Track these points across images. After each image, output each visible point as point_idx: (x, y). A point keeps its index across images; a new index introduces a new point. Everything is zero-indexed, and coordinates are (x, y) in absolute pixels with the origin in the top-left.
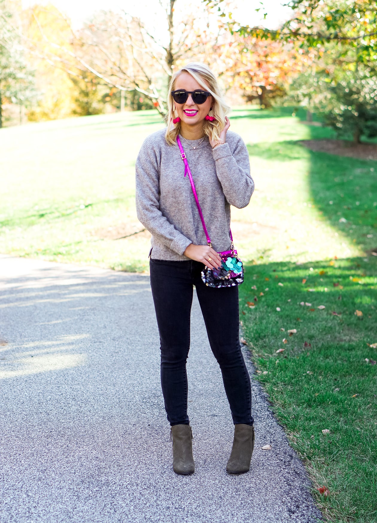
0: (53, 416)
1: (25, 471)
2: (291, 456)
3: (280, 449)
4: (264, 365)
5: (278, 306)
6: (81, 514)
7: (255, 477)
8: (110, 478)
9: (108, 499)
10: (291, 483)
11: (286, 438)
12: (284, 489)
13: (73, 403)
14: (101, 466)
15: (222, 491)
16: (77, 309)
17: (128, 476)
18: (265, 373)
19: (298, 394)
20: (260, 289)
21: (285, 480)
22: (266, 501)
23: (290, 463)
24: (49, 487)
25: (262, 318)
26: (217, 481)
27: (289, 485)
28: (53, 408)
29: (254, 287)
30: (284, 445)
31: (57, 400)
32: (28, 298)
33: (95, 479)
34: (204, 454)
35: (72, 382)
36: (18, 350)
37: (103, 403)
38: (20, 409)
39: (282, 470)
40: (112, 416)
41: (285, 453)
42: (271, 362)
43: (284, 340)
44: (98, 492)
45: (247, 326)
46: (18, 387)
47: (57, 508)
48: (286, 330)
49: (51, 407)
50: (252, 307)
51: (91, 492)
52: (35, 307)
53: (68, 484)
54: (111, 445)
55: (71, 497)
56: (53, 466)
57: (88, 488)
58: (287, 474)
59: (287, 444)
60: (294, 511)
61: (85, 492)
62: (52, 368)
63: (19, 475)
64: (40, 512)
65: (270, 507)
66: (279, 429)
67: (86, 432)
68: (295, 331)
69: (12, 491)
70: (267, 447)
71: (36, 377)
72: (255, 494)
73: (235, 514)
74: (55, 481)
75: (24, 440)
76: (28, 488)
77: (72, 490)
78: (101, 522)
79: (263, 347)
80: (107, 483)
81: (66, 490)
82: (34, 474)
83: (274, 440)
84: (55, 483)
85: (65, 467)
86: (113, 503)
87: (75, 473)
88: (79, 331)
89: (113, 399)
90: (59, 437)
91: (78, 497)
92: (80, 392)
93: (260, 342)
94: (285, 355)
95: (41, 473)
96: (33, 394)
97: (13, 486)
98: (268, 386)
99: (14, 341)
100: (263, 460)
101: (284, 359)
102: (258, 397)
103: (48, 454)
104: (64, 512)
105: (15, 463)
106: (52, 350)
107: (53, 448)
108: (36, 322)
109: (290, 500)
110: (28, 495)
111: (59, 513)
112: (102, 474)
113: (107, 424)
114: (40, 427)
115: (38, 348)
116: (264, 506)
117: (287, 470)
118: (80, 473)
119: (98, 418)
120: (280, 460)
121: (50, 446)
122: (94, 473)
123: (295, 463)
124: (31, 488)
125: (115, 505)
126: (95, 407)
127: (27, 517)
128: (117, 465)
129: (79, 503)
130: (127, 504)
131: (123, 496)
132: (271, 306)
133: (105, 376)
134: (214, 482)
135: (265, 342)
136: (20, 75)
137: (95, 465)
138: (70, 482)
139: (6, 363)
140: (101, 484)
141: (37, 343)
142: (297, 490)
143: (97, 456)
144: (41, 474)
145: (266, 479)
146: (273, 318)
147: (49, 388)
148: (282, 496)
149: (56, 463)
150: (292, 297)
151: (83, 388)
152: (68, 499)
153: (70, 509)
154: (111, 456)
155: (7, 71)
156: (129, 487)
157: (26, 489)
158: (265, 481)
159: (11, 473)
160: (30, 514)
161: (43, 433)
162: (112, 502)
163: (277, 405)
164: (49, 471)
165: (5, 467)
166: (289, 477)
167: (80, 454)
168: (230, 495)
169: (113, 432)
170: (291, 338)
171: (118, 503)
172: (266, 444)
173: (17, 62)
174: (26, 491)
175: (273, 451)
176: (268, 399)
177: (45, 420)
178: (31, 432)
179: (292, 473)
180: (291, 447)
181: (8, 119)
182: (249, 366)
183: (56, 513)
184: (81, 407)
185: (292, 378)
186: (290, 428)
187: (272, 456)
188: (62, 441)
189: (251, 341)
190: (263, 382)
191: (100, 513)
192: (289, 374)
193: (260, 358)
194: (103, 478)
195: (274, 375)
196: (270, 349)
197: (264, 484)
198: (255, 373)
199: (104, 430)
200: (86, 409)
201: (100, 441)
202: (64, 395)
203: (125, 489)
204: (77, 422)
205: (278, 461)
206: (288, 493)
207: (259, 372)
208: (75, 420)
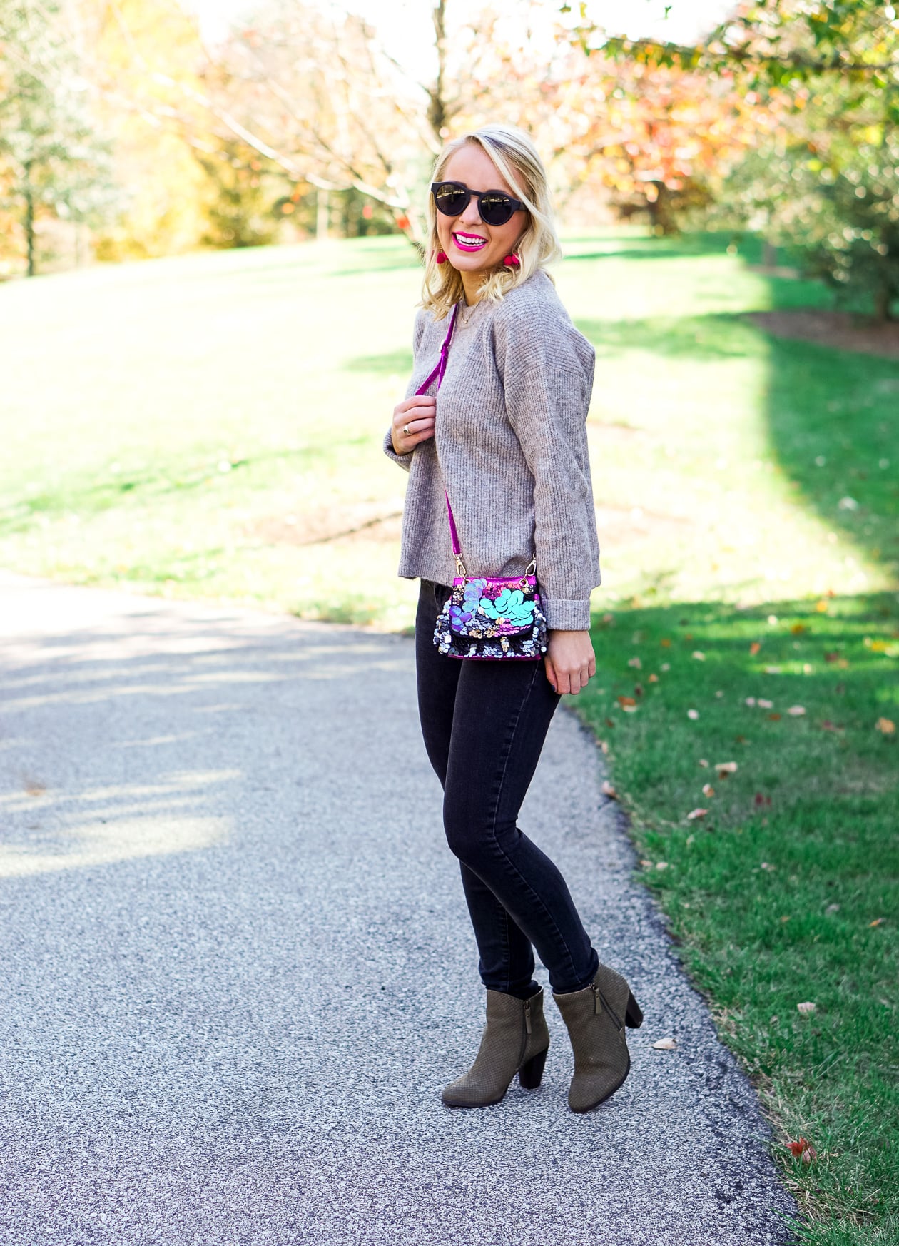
0: (154, 963)
1: (87, 1094)
2: (723, 1066)
3: (696, 1047)
4: (658, 847)
5: (692, 706)
7: (636, 1116)
8: (289, 1115)
9: (285, 1163)
10: (722, 1129)
11: (711, 1023)
12: (707, 1145)
13: (203, 933)
14: (268, 1085)
15: (557, 1146)
16: (210, 710)
18: (661, 866)
19: (740, 918)
20: (650, 666)
21: (708, 1122)
22: (663, 1172)
23: (721, 1081)
24: (144, 1134)
25: (653, 737)
26: (545, 1124)
27: (719, 1134)
28: (153, 945)
29: (635, 662)
30: (705, 1039)
31: (164, 926)
32: (93, 684)
33: (253, 1115)
35: (200, 883)
36: (69, 807)
37: (274, 934)
38: (74, 948)
39: (701, 1099)
40: (294, 967)
41: (709, 1058)
42: (675, 840)
43: (706, 788)
44: (260, 1146)
45: (618, 755)
46: (71, 894)
47: (162, 1185)
48: (712, 764)
49: (148, 943)
50: (631, 710)
51: (243, 1147)
52: (112, 705)
53: (189, 1126)
54: (293, 1036)
55: (196, 1158)
56: (154, 1084)
57: (236, 1136)
58: (713, 1108)
59: (712, 1036)
60: (730, 1197)
61: (229, 1147)
62: (149, 850)
63: (73, 1103)
64: (121, 1193)
65: (673, 1188)
66: (694, 1001)
67: (233, 1004)
68: (732, 767)
69: (55, 1142)
70: (666, 1042)
71: (112, 871)
72: (636, 1155)
73: (589, 1202)
74: (159, 1118)
75: (85, 1022)
76: (94, 1136)
77: (199, 1141)
78: (267, 1217)
79: (657, 805)
80: (283, 1126)
81: (183, 1141)
82: (109, 1102)
83: (682, 1028)
84: (158, 1123)
85: (183, 1085)
86: (297, 1173)
87: (205, 1101)
88: (217, 762)
89: (298, 925)
90: (167, 1014)
91: (213, 1158)
92: (217, 908)
93: (650, 793)
94: (710, 824)
95: (123, 1098)
96: (105, 912)
97: (57, 1132)
98: (668, 897)
99: (60, 785)
100: (655, 1075)
101: (707, 834)
102: (644, 923)
103: (140, 1055)
104: (180, 1194)
105: (62, 1075)
106: (152, 805)
107: (153, 1041)
108: (113, 740)
109: (720, 1171)
110: (93, 1152)
111: (166, 1196)
112: (270, 1103)
113: (283, 984)
114: (124, 991)
115: (117, 801)
116: (658, 1184)
117: (713, 1099)
118: (218, 1100)
119: (260, 969)
120: (695, 1074)
121: (146, 1035)
122: (251, 1102)
123: (733, 1082)
124: (99, 1135)
125: (301, 1177)
126: (255, 945)
127: (91, 1204)
128: (307, 1083)
129: (216, 1171)
130: (330, 1176)
131: (321, 1156)
132: (676, 708)
133: (278, 869)
134: (537, 1126)
135: (661, 793)
136: (78, 150)
137: (254, 1081)
138: (193, 1122)
139: (42, 837)
140: (269, 1127)
141: (115, 791)
142: (736, 1148)
143: (258, 1061)
144: (124, 1101)
145: (662, 1120)
146: (680, 735)
147: (143, 898)
148: (702, 1160)
149: (160, 1076)
150: (725, 686)
151: (224, 899)
152: (189, 1164)
153: (192, 1187)
154: (292, 1060)
155: (47, 141)
156: (335, 1136)
157: (90, 1137)
158: (660, 1124)
159: (53, 1098)
160: (99, 1198)
161: (130, 1005)
162: (295, 1171)
163: (688, 943)
164: (143, 1096)
165: (38, 1084)
166: (719, 1115)
167: (217, 1055)
168: (576, 1158)
169: (296, 1003)
170: (724, 783)
171: (309, 1174)
172: (663, 1036)
173: (70, 120)
174: (88, 1143)
175: (680, 1054)
176: (669, 928)
177: (135, 974)
178: (100, 1001)
179: (726, 1106)
180: (724, 1044)
181: (48, 256)
182: (623, 850)
183: (161, 1194)
184: (219, 944)
185: (727, 879)
186: (720, 999)
187: (677, 1066)
188: (175, 1025)
189: (627, 790)
190: (656, 887)
191: (266, 1196)
192: (720, 869)
193: (650, 832)
194: (273, 1114)
195: (683, 872)
196: (673, 809)
197: (658, 1131)
198: (638, 867)
199: (276, 1000)
200: (232, 948)
201: (266, 1026)
202: (180, 914)
203: (325, 1140)
204: (211, 979)
205: (692, 1077)
206: (716, 1153)
207: (646, 863)
208: (206, 973)
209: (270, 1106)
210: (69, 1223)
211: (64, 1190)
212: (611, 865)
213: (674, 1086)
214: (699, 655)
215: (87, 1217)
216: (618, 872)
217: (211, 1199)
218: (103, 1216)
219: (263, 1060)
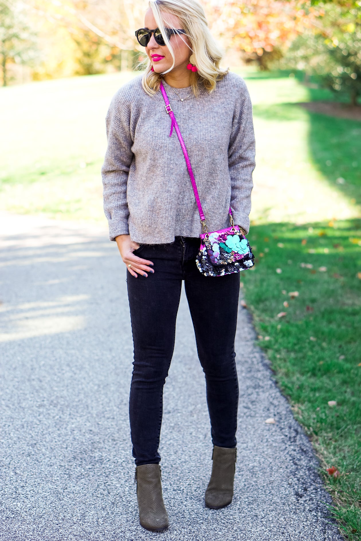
0: (46, 383)
1: (14, 444)
2: (296, 431)
4: (265, 329)
5: (278, 267)
6: (72, 495)
8: (104, 455)
9: (101, 478)
10: (297, 461)
11: (291, 411)
12: (291, 469)
13: (68, 369)
14: (95, 440)
16: (74, 268)
17: (123, 452)
18: (267, 338)
19: (302, 362)
20: (260, 250)
21: (290, 458)
22: (271, 483)
23: (296, 438)
24: (39, 464)
25: (262, 281)
27: (296, 464)
28: (46, 375)
30: (288, 418)
31: (51, 366)
32: (25, 257)
33: (88, 455)
34: (204, 428)
35: (67, 346)
36: (12, 312)
37: (99, 369)
38: (11, 375)
39: (287, 447)
40: (108, 385)
41: (290, 428)
42: (273, 327)
43: (285, 304)
44: (91, 470)
45: (247, 289)
46: (11, 351)
47: (46, 489)
48: (288, 292)
49: (44, 373)
51: (83, 470)
52: (33, 267)
53: (59, 460)
54: (106, 417)
55: (62, 475)
56: (44, 440)
57: (80, 465)
58: (293, 451)
59: (291, 417)
60: (301, 494)
62: (46, 331)
63: (8, 449)
64: (27, 493)
65: (276, 490)
66: (283, 400)
67: (80, 402)
68: (296, 294)
70: (270, 420)
71: (29, 341)
72: (259, 474)
73: (238, 497)
74: (46, 456)
75: (15, 410)
76: (16, 465)
77: (63, 468)
78: (93, 505)
79: (264, 311)
80: (101, 460)
81: (56, 467)
82: (24, 449)
83: (278, 413)
85: (57, 440)
86: (107, 483)
87: (66, 448)
88: (76, 292)
89: (109, 365)
90: (51, 406)
91: (70, 476)
92: (74, 358)
93: (261, 306)
94: (287, 319)
95: (30, 447)
96: (25, 359)
98: (270, 352)
99: (9, 301)
100: (266, 436)
101: (287, 324)
102: (260, 364)
103: (38, 426)
104: (54, 493)
105: (3, 435)
106: (47, 312)
107: (44, 419)
108: (32, 281)
109: (297, 482)
110: (16, 473)
111: (48, 494)
112: (95, 449)
113: (102, 393)
114: (32, 395)
115: (33, 309)
116: (269, 488)
117: (292, 447)
118: (72, 448)
119: (92, 386)
120: (284, 435)
121: (42, 416)
122: (87, 449)
123: (301, 439)
124: (19, 465)
125: (109, 485)
126: (91, 374)
127: (14, 498)
128: (112, 440)
129: (70, 482)
130: (122, 485)
131: (118, 475)
132: (272, 268)
133: (101, 340)
135: (266, 306)
137: (89, 438)
138: (61, 458)
140: (95, 461)
141: (32, 305)
142: (304, 470)
145: (270, 457)
146: (273, 280)
147: (42, 353)
148: (288, 477)
149: (47, 436)
150: (292, 258)
151: (78, 353)
152: (58, 478)
153: (60, 490)
154: (106, 429)
157: (14, 465)
160: (17, 495)
161: (35, 402)
163: (279, 374)
164: (39, 446)
166: (296, 455)
167: (73, 426)
169: (108, 401)
170: (293, 301)
171: (112, 483)
172: (269, 417)
173: (20, 23)
174: (13, 468)
175: (277, 425)
176: (271, 367)
177: (37, 388)
178: (22, 401)
179: (299, 450)
180: (296, 420)
181: (12, 78)
182: (250, 330)
183: (45, 493)
184: (75, 374)
185: (295, 344)
186: (293, 399)
187: (276, 431)
188: (54, 411)
189: (252, 304)
190: (265, 348)
191: (93, 494)
192: (292, 340)
193: (261, 323)
194: (97, 455)
195: (276, 341)
196: (272, 312)
197: (269, 463)
198: (257, 339)
199: (99, 400)
200: (80, 376)
201: (94, 412)
202: (58, 360)
203: (120, 467)
204: (71, 390)
205: (283, 437)
206: (295, 473)
207: (260, 337)
208: (69, 388)
209: (95, 451)
210: (4, 507)
211: (2, 491)
212: (245, 338)
213: (275, 441)
214: (281, 245)
215: (12, 504)
216: (248, 341)
217: (68, 496)
218: (19, 504)
219: (93, 428)
